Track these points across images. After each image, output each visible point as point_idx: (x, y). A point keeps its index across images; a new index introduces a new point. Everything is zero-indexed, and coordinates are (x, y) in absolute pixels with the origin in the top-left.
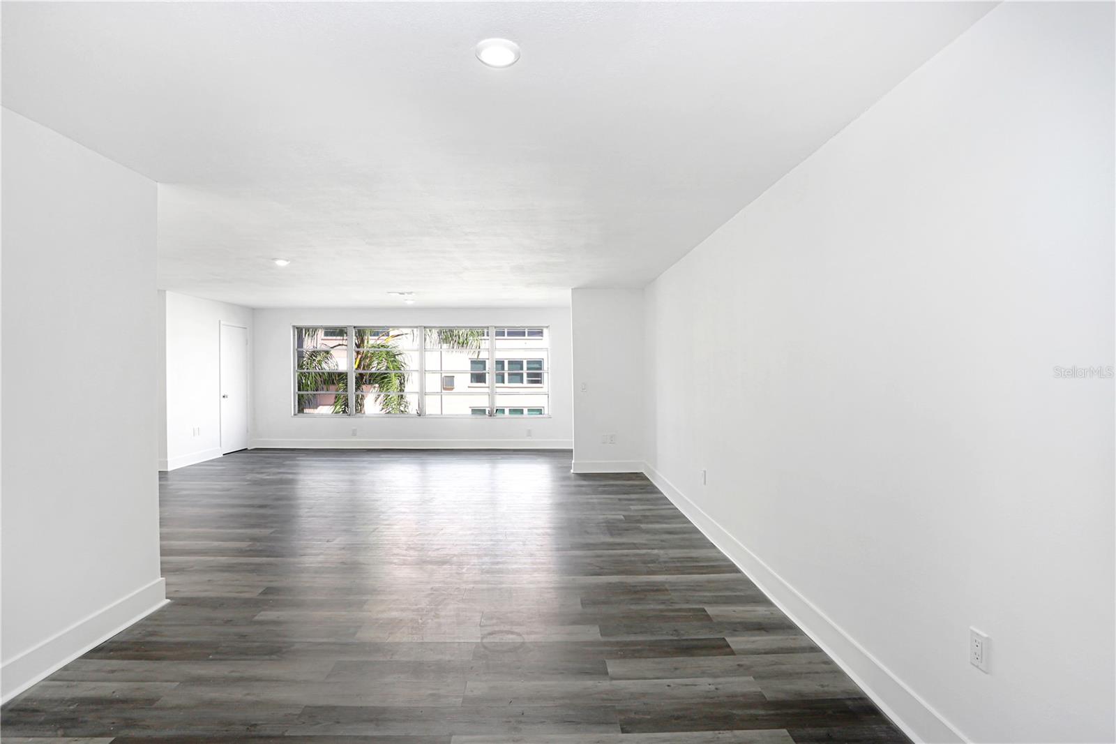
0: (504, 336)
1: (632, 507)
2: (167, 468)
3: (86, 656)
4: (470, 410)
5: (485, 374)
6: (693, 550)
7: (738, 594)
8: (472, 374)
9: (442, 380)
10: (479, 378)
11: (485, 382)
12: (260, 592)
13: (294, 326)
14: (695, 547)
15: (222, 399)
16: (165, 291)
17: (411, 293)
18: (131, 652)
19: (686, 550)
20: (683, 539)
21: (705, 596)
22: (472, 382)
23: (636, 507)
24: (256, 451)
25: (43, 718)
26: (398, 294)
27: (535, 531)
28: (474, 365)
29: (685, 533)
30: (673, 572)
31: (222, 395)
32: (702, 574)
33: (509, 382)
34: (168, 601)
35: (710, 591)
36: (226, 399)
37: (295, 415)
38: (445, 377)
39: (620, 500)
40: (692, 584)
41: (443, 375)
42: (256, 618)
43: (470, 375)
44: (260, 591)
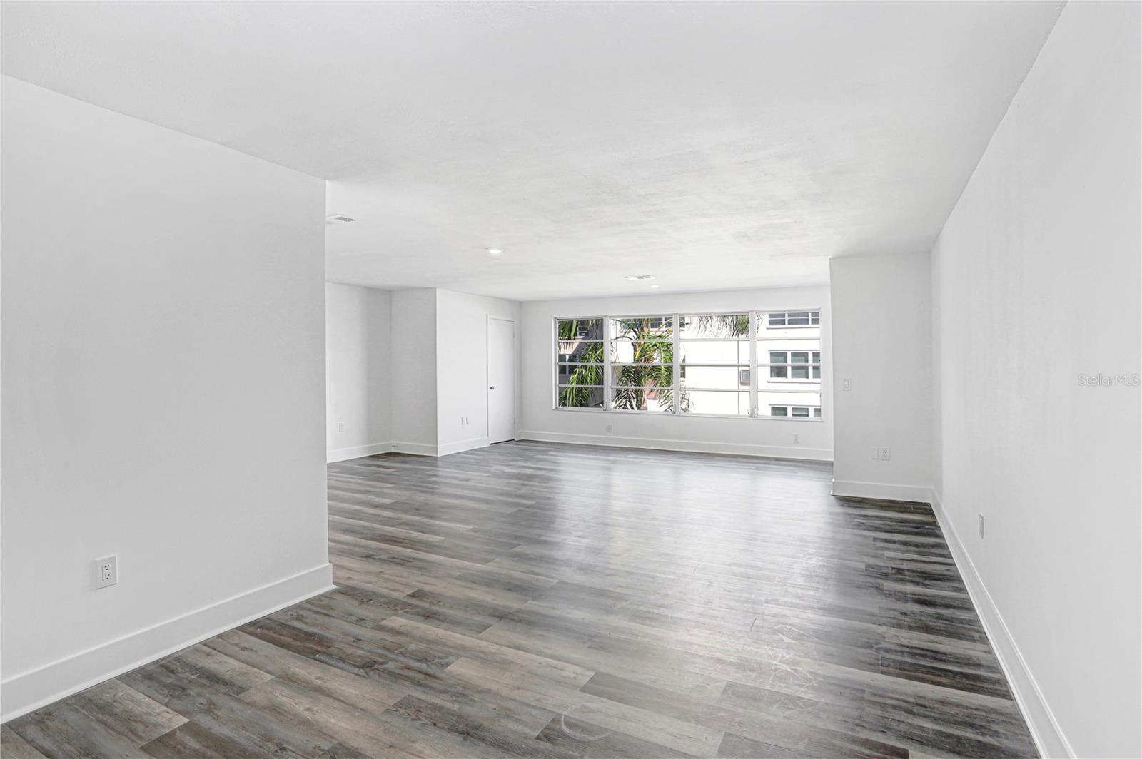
0: (808, 323)
1: (887, 554)
2: (437, 454)
3: (241, 629)
4: (770, 407)
5: (786, 367)
6: (945, 640)
7: (988, 740)
8: (772, 367)
9: (739, 374)
10: (779, 372)
11: (786, 377)
12: (408, 593)
13: (555, 318)
14: (953, 635)
15: (490, 390)
16: (435, 289)
17: (648, 277)
18: (271, 633)
19: (933, 637)
20: (939, 617)
21: (921, 728)
22: (771, 376)
23: (892, 554)
24: (520, 443)
25: (171, 680)
26: (636, 279)
27: (734, 568)
28: (774, 358)
29: (947, 606)
30: (891, 670)
31: (490, 386)
32: (939, 684)
33: (814, 377)
34: (334, 587)
35: (936, 720)
36: (492, 391)
37: (556, 408)
38: (743, 370)
39: (875, 539)
40: (912, 700)
41: (741, 368)
42: (384, 623)
43: (769, 368)
44: (410, 592)
